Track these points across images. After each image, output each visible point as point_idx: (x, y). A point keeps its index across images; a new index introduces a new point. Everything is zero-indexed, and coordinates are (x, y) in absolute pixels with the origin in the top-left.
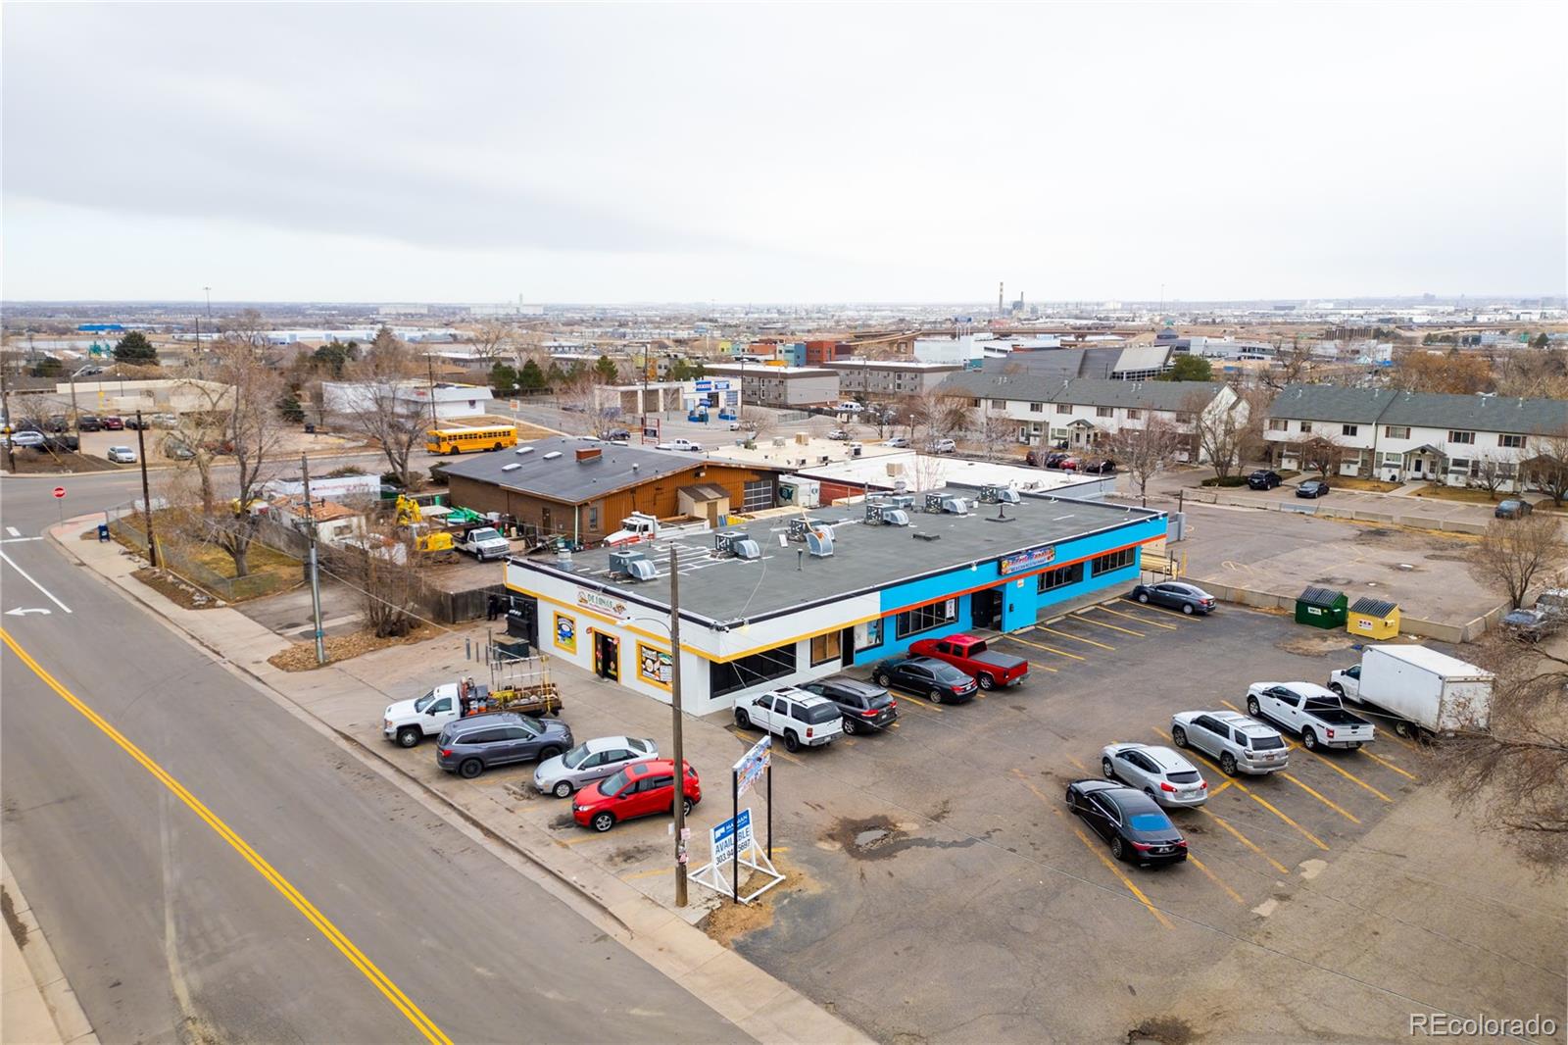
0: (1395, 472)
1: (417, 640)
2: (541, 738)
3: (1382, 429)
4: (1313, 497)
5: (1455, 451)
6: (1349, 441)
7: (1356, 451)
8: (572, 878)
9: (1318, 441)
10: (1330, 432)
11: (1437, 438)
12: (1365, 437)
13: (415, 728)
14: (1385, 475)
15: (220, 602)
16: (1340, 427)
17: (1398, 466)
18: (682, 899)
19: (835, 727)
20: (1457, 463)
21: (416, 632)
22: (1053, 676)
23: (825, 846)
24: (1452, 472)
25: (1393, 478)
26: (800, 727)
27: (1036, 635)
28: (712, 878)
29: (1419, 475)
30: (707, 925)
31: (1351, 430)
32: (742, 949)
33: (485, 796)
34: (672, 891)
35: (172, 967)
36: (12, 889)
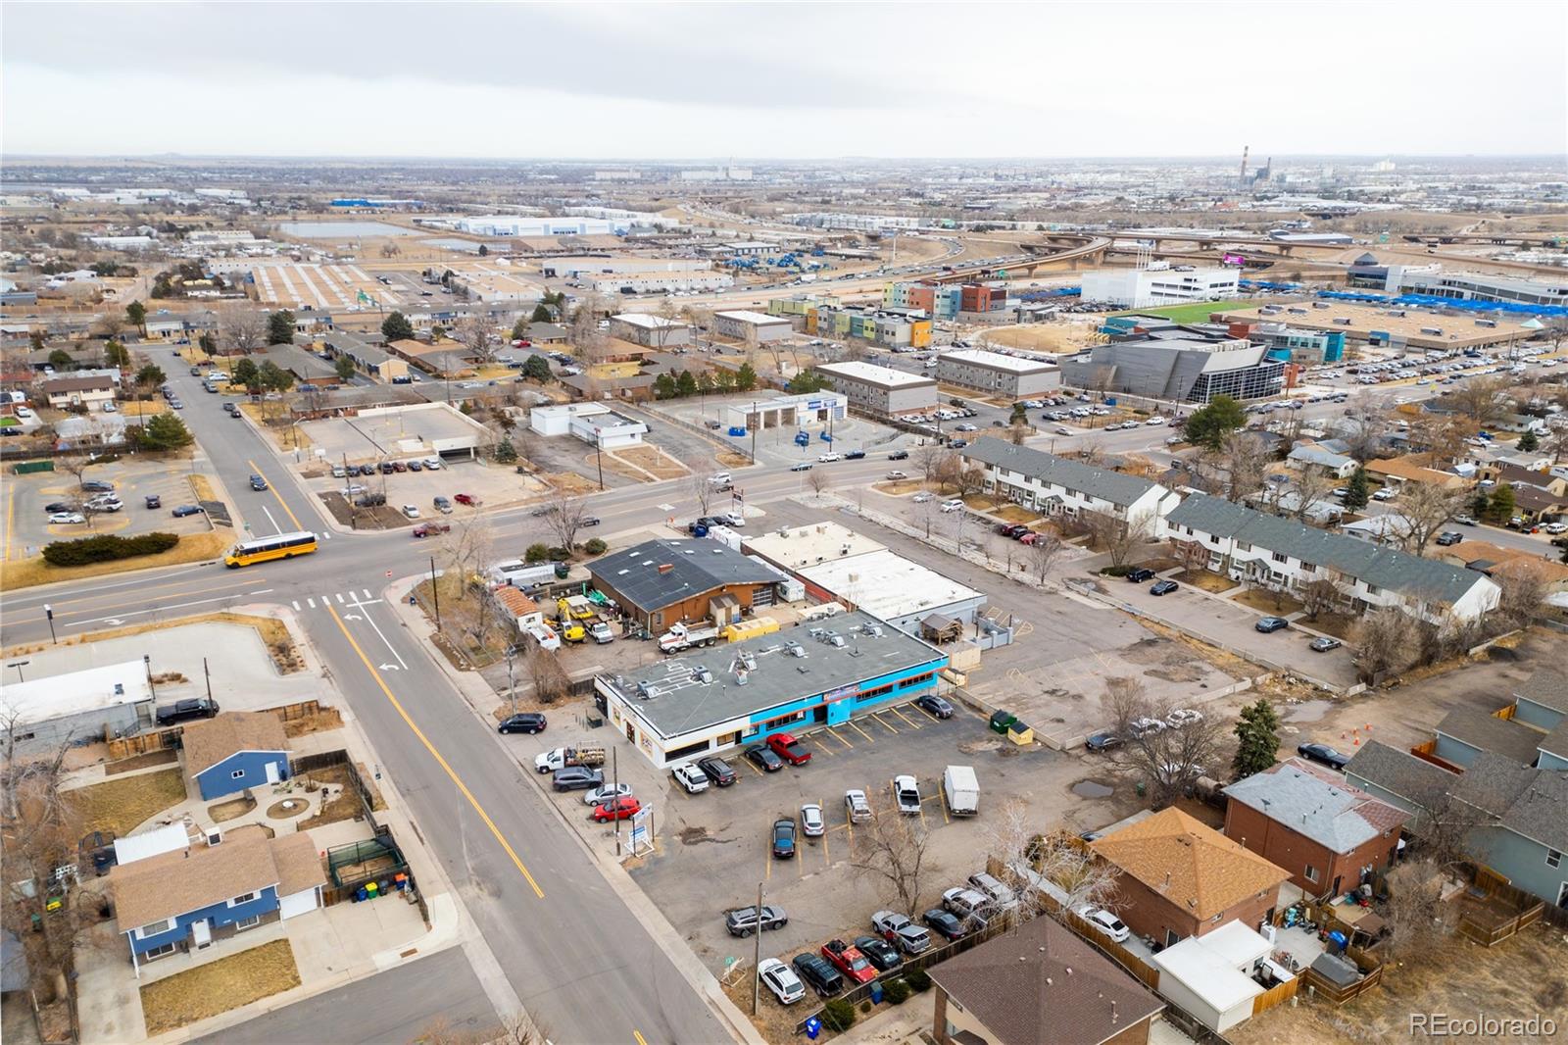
0: (1240, 573)
1: (558, 706)
2: (591, 779)
3: (1235, 542)
4: (1160, 595)
5: (1276, 566)
6: (1212, 547)
7: (1217, 554)
8: (588, 841)
9: (1197, 543)
10: (1203, 538)
11: (1266, 556)
12: (1225, 546)
13: (547, 767)
14: (1233, 573)
15: (473, 668)
16: (1209, 537)
17: (1241, 570)
18: (619, 853)
19: (706, 785)
20: (1276, 574)
21: (558, 701)
23: (675, 838)
24: (1273, 581)
25: (1238, 578)
26: (690, 785)
27: (844, 730)
28: (628, 847)
29: (1254, 578)
30: (623, 864)
31: (1215, 540)
32: (630, 872)
33: (568, 800)
34: (616, 850)
35: (466, 858)
36: (415, 824)
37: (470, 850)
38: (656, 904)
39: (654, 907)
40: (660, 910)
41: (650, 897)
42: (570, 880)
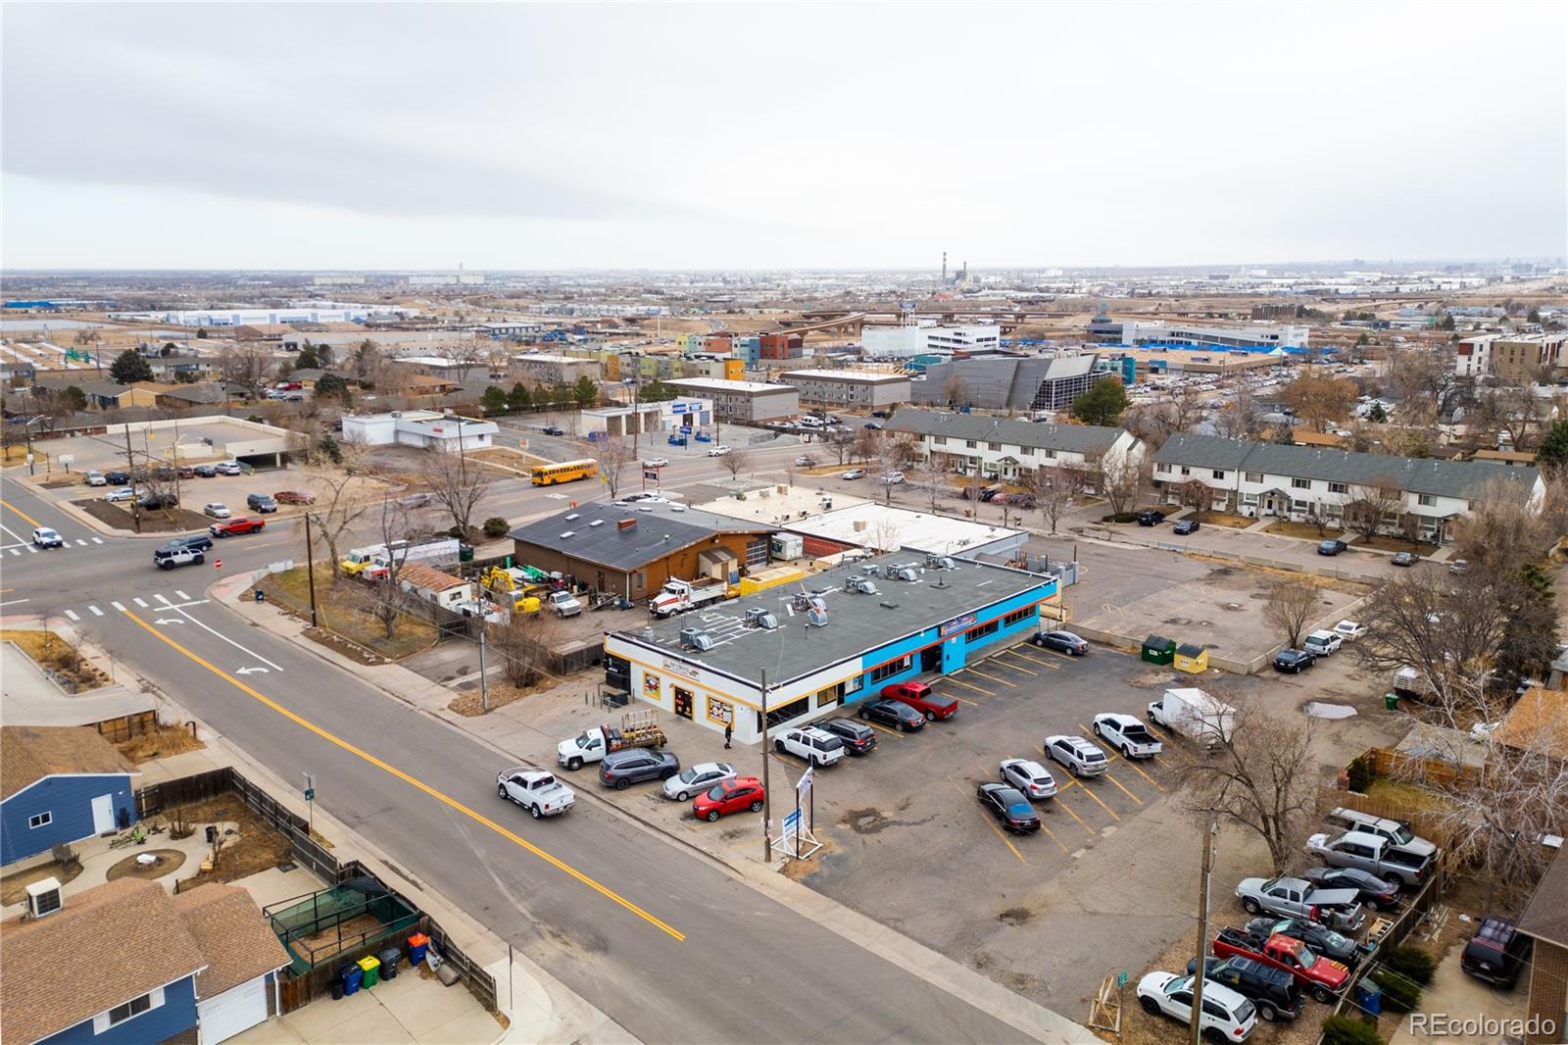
0: (1253, 509)
1: (544, 689)
2: (663, 764)
3: (1243, 475)
4: (1186, 534)
5: (1297, 494)
6: (1217, 484)
7: (1223, 491)
8: (704, 849)
9: (1195, 482)
10: (1204, 475)
11: (1284, 484)
12: (1231, 481)
13: (579, 759)
14: (1245, 511)
15: (387, 660)
16: (1211, 473)
17: (1254, 505)
18: (768, 859)
19: (840, 752)
20: (1298, 503)
21: (541, 683)
22: (975, 710)
23: (841, 826)
24: (1295, 510)
25: (1251, 514)
26: (819, 754)
27: (965, 676)
28: (784, 846)
29: (1270, 512)
30: (784, 871)
31: (1218, 475)
32: (805, 883)
33: (635, 800)
34: (763, 854)
35: (512, 899)
36: (392, 862)
37: (513, 886)
38: (881, 922)
39: (882, 927)
40: (895, 928)
41: (863, 913)
42: (713, 907)
